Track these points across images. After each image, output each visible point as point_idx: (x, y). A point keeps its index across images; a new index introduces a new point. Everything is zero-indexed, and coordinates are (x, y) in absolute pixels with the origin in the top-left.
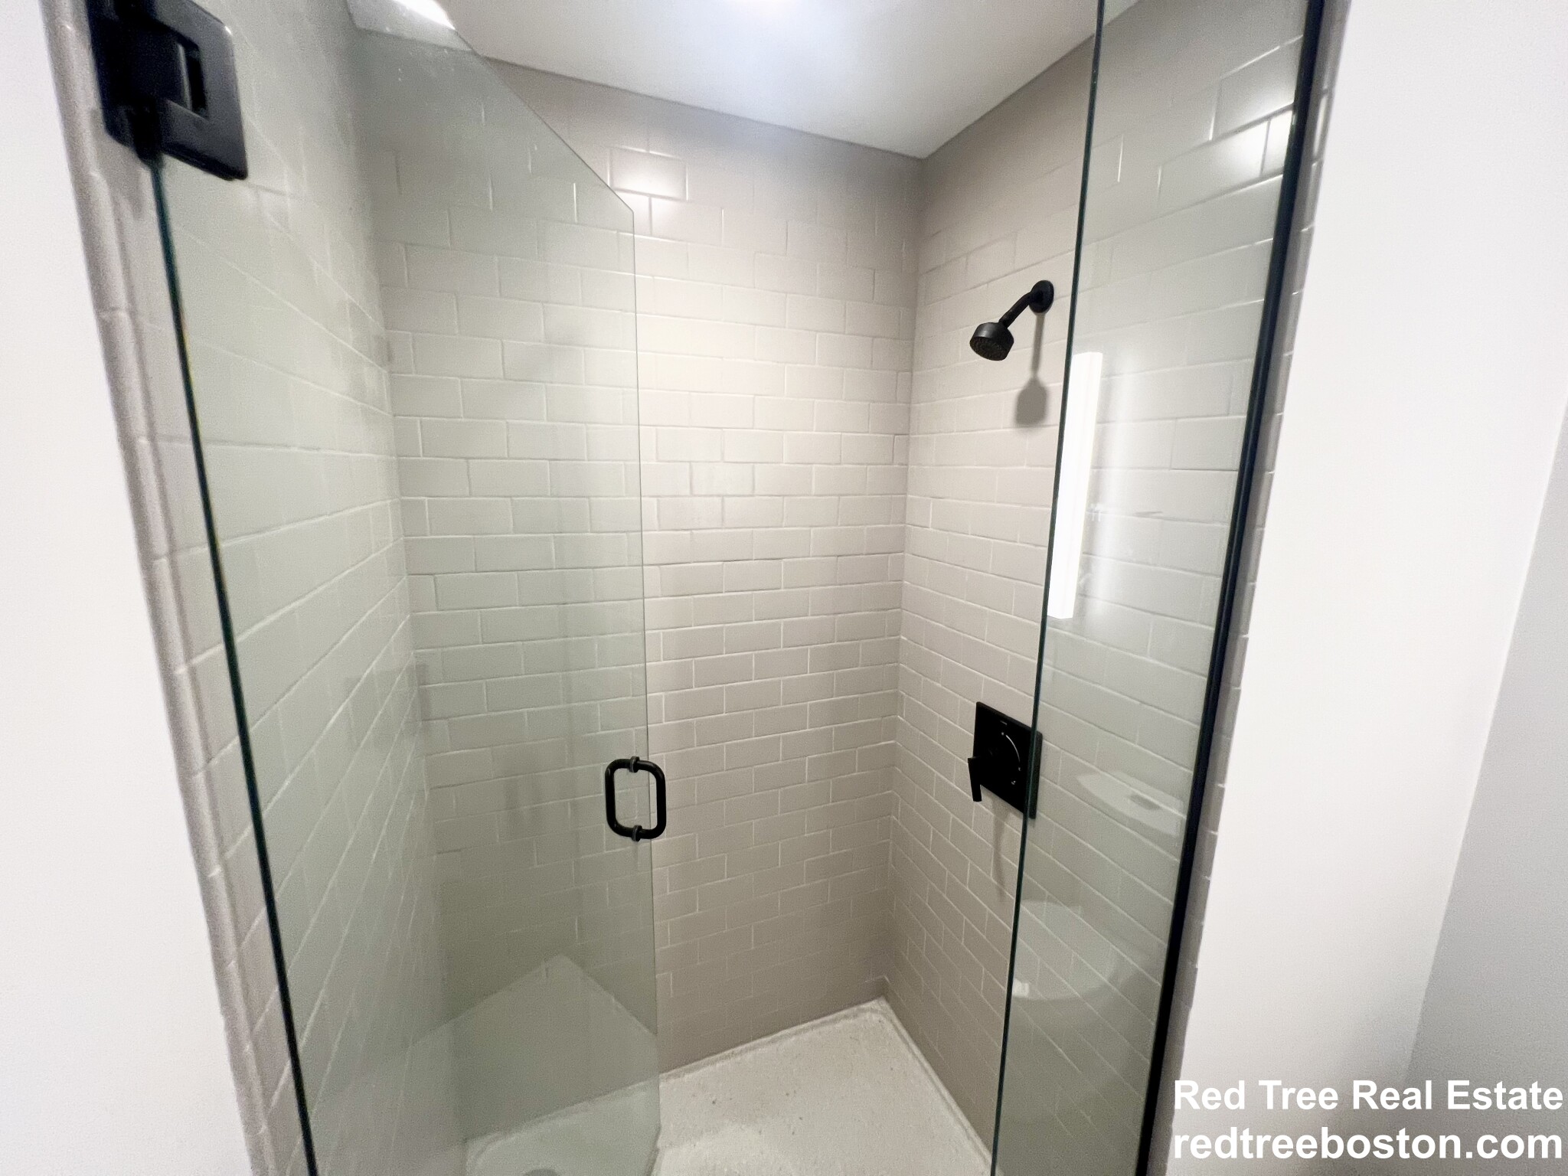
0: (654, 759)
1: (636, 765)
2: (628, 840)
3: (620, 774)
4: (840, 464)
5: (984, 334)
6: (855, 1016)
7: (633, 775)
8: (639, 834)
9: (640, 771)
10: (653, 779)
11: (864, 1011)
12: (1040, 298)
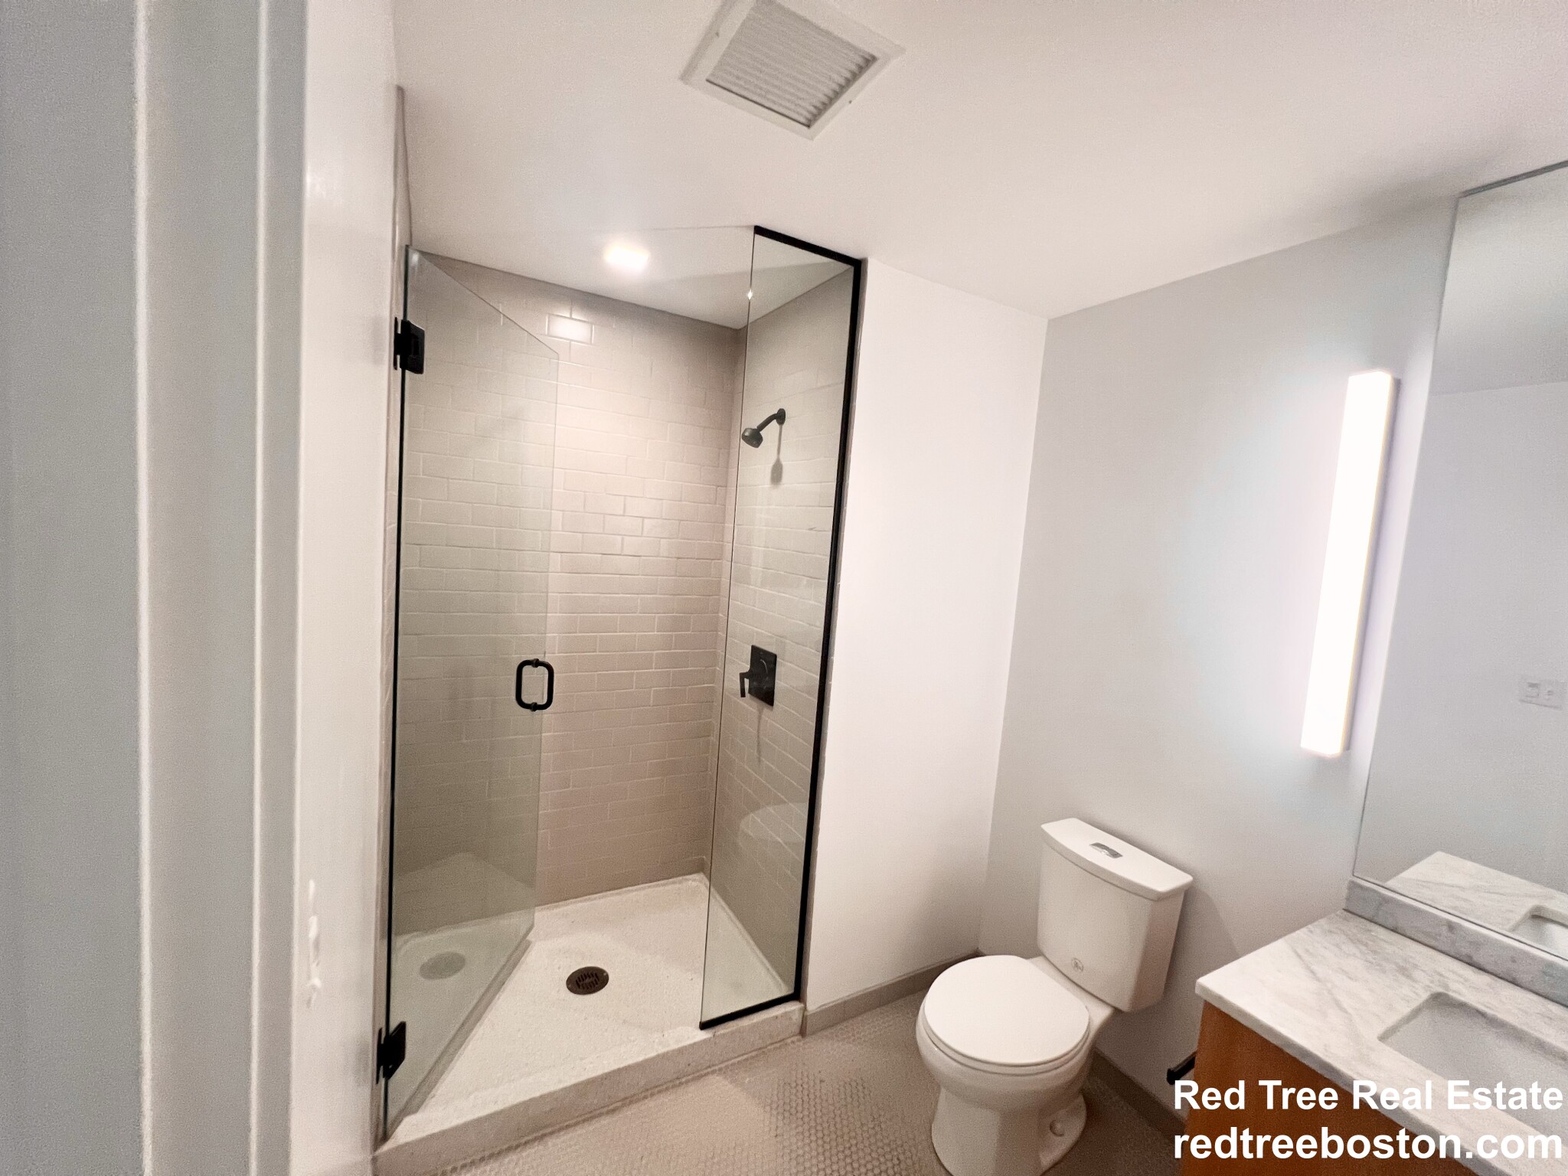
0: (547, 660)
1: (536, 663)
2: (528, 711)
3: (527, 669)
4: (681, 501)
5: (747, 434)
6: (680, 882)
7: (536, 669)
8: (535, 707)
9: (539, 667)
10: (546, 671)
11: (687, 880)
12: (780, 417)
